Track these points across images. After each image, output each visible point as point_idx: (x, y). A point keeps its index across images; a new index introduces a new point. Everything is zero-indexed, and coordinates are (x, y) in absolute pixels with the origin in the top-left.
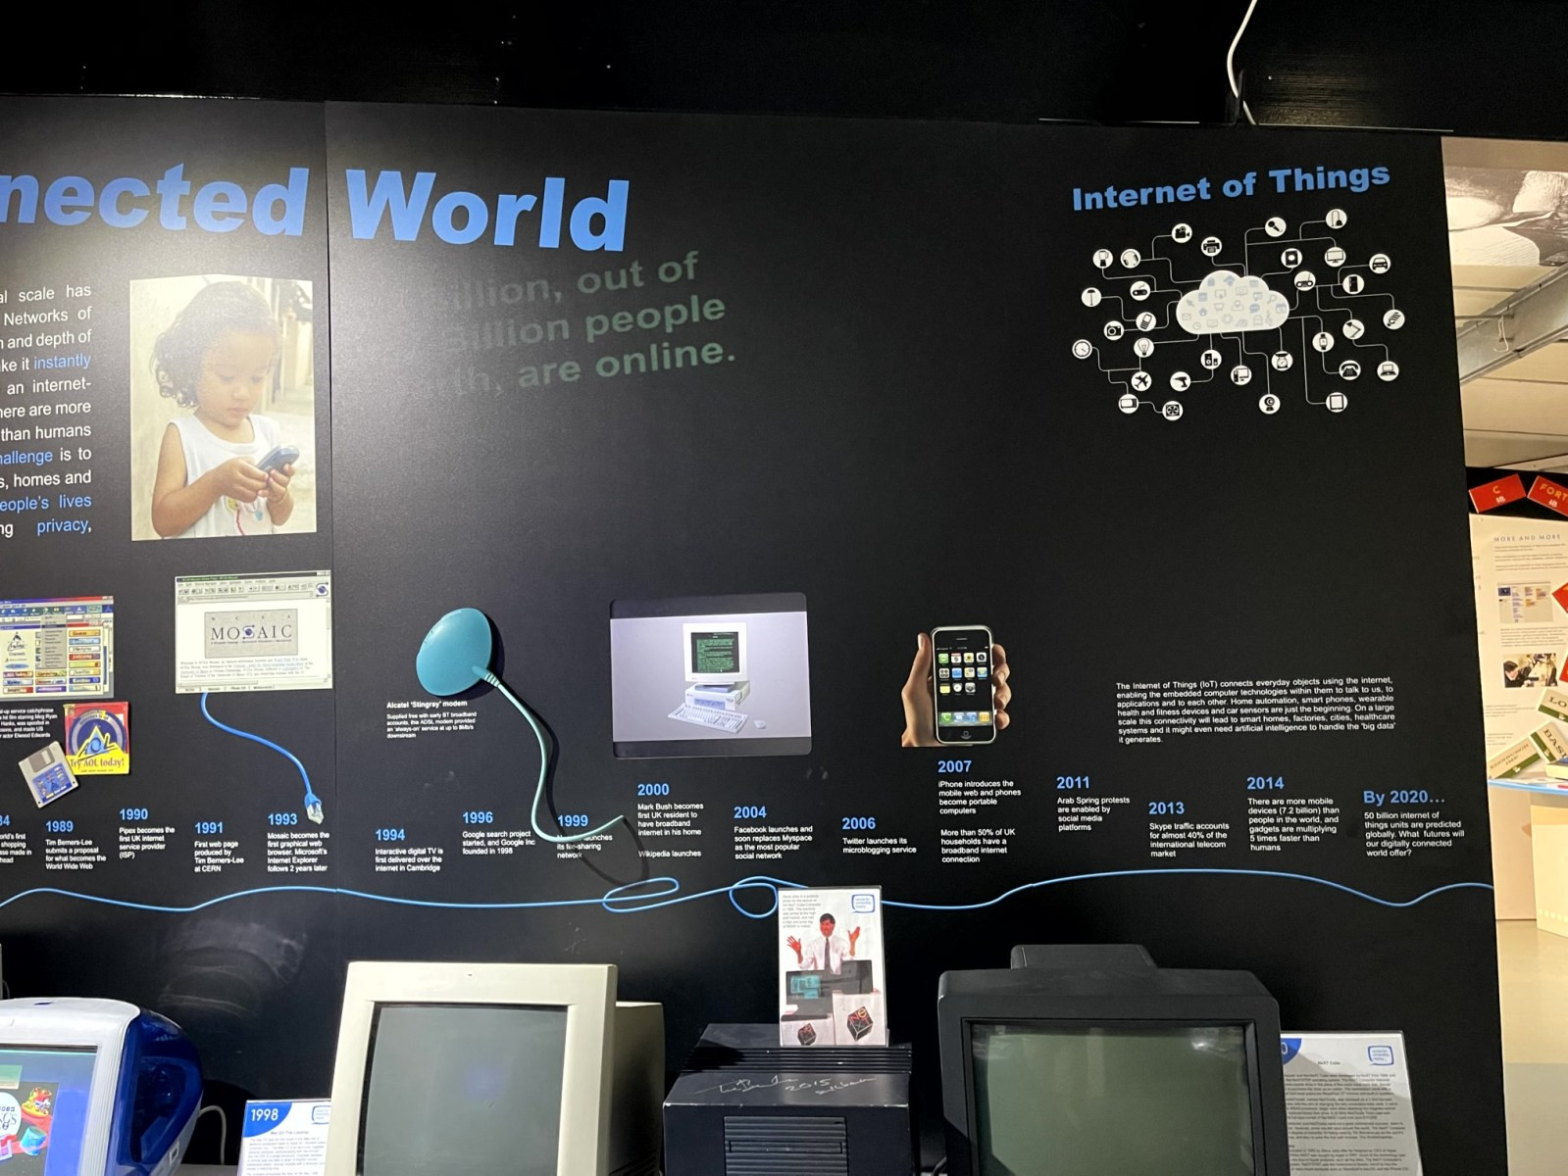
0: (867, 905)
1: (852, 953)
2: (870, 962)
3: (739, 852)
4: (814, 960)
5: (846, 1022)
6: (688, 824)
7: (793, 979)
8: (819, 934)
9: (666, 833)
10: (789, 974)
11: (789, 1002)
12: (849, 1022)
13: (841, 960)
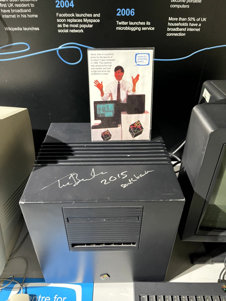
0: (145, 61)
1: (134, 90)
2: (144, 96)
3: (60, 28)
4: (111, 95)
5: (128, 129)
6: (30, 11)
7: (98, 106)
8: (114, 79)
9: (18, 16)
10: (96, 103)
11: (96, 118)
12: (130, 129)
13: (127, 95)
